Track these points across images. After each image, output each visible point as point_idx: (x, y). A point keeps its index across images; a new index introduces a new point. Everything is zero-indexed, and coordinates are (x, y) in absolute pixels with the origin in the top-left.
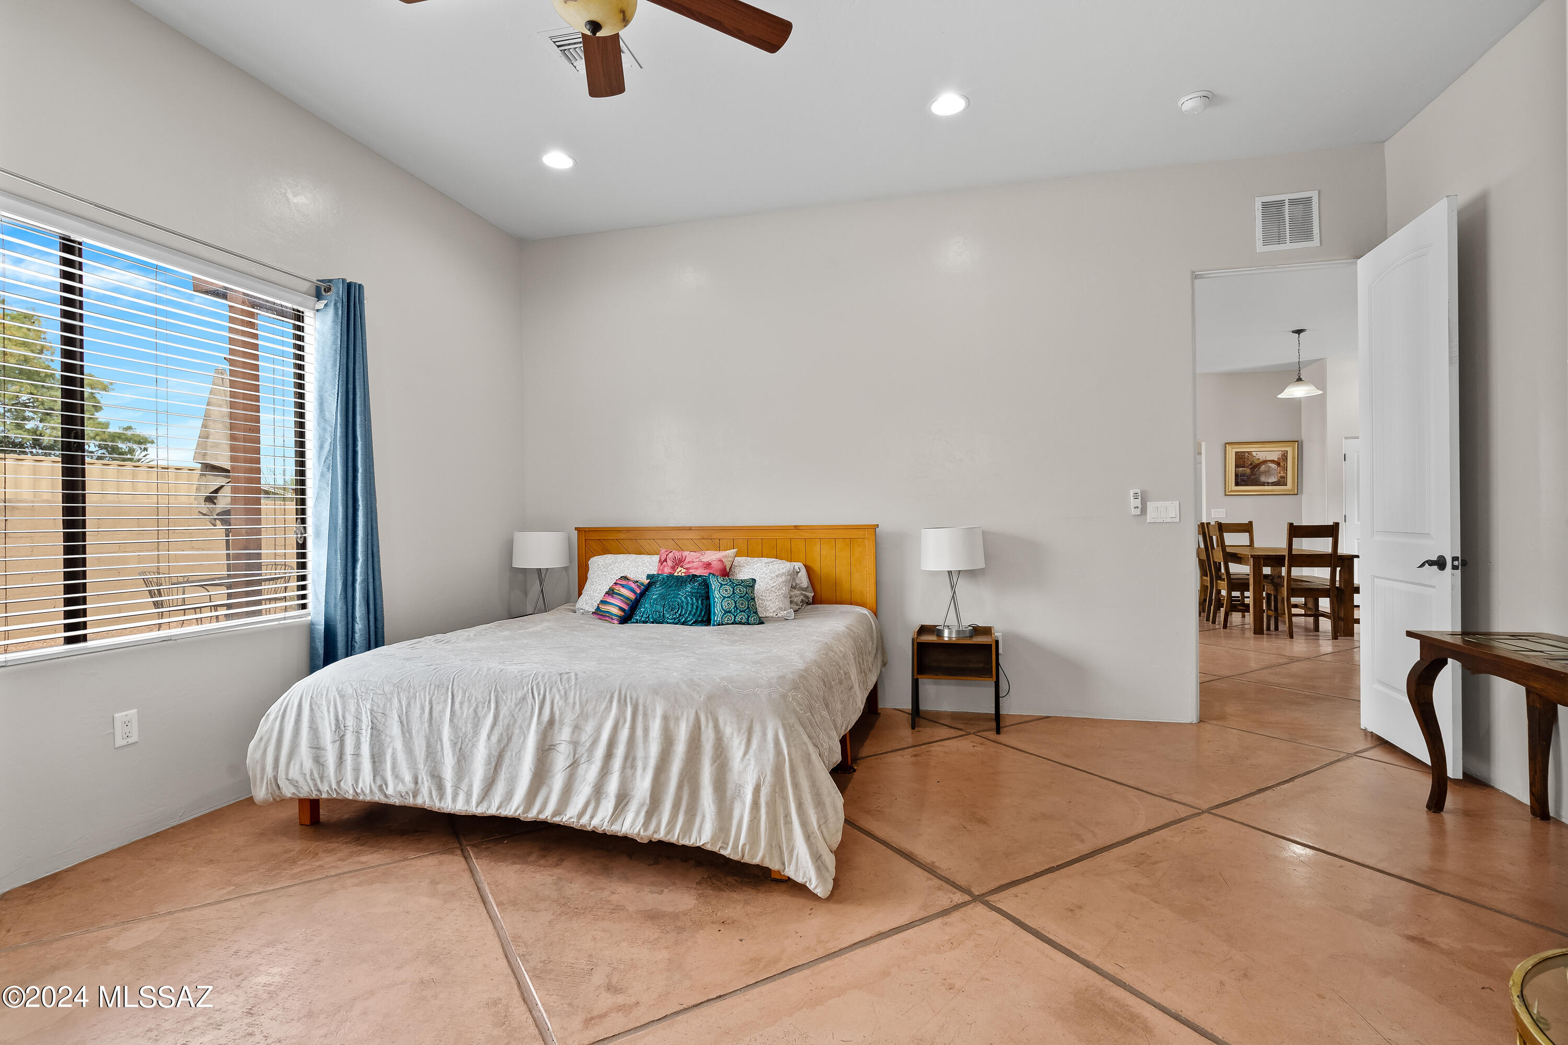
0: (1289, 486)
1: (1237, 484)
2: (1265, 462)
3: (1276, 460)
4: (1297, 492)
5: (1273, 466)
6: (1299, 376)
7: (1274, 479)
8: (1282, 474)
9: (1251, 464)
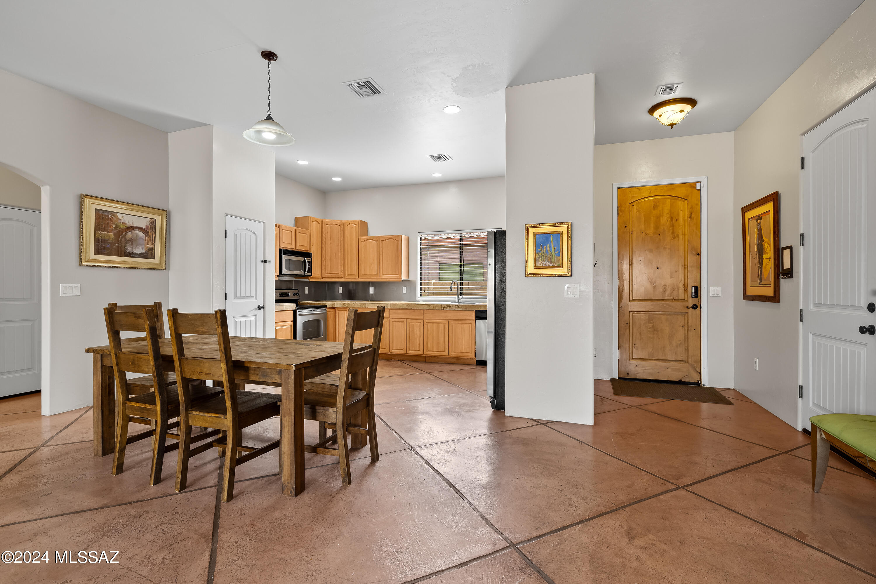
0: (157, 260)
1: (98, 251)
2: (131, 228)
3: (144, 227)
4: (163, 267)
5: (141, 234)
6: (269, 115)
7: (141, 250)
8: (150, 245)
9: (115, 228)
